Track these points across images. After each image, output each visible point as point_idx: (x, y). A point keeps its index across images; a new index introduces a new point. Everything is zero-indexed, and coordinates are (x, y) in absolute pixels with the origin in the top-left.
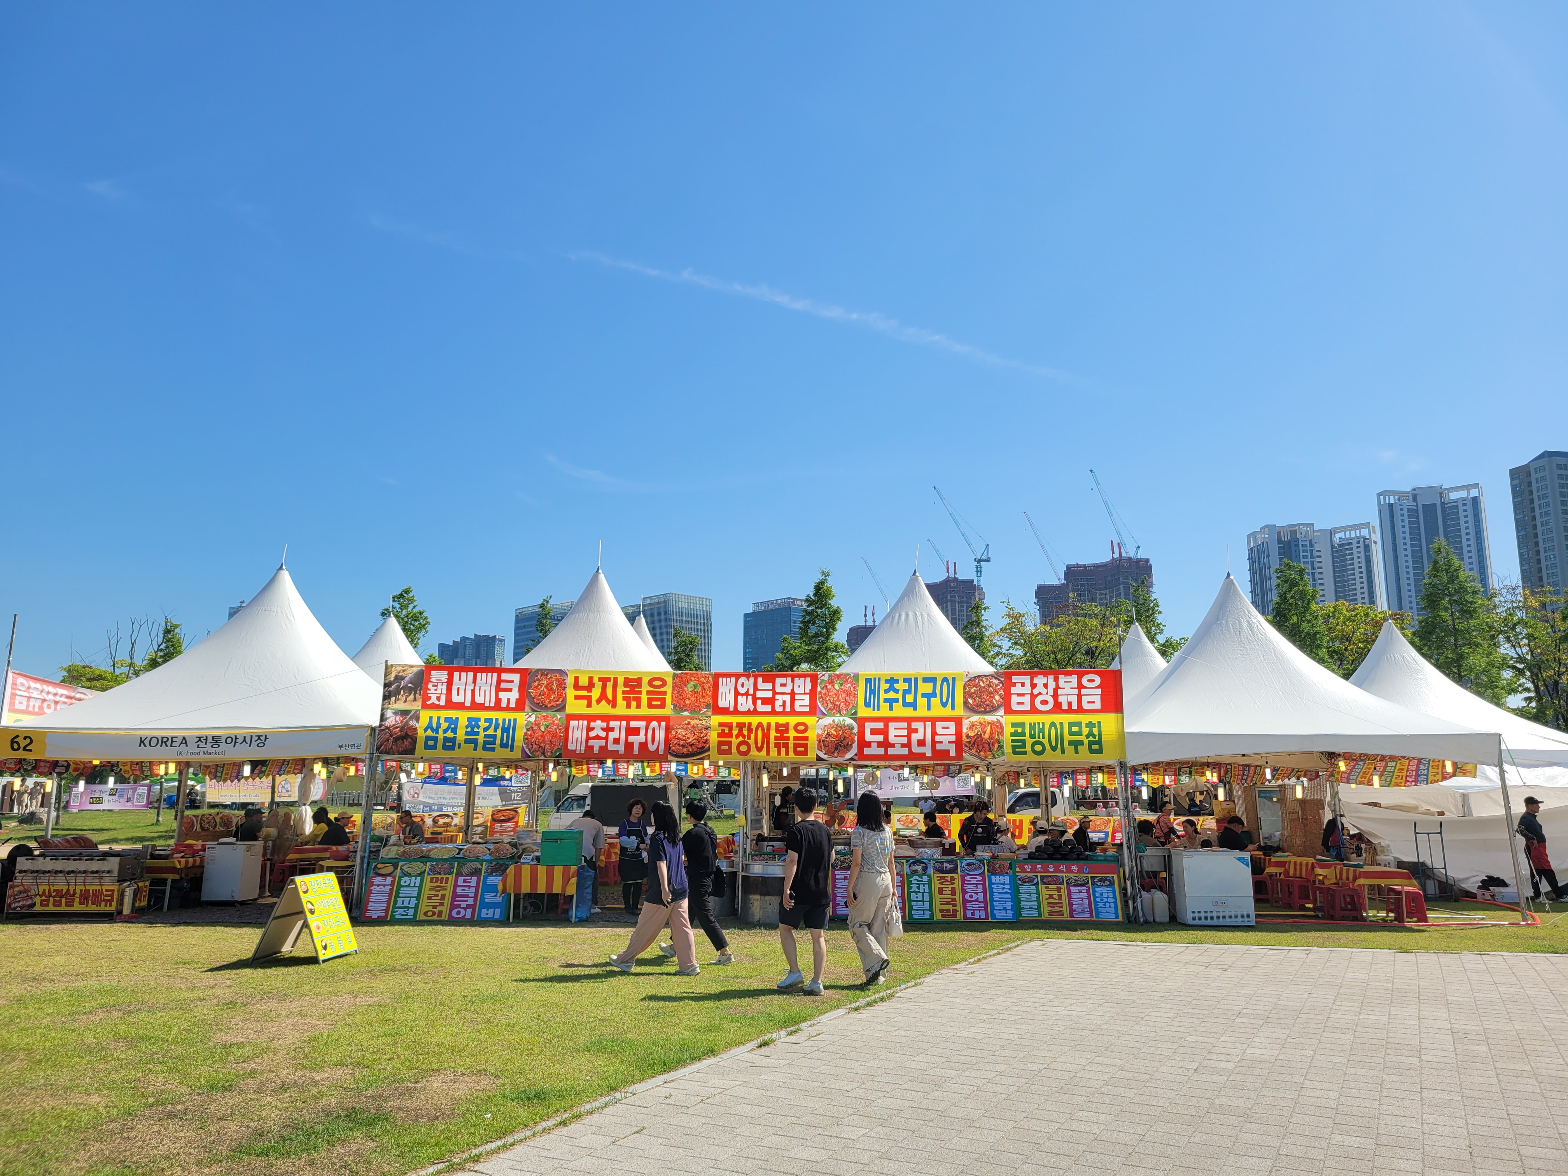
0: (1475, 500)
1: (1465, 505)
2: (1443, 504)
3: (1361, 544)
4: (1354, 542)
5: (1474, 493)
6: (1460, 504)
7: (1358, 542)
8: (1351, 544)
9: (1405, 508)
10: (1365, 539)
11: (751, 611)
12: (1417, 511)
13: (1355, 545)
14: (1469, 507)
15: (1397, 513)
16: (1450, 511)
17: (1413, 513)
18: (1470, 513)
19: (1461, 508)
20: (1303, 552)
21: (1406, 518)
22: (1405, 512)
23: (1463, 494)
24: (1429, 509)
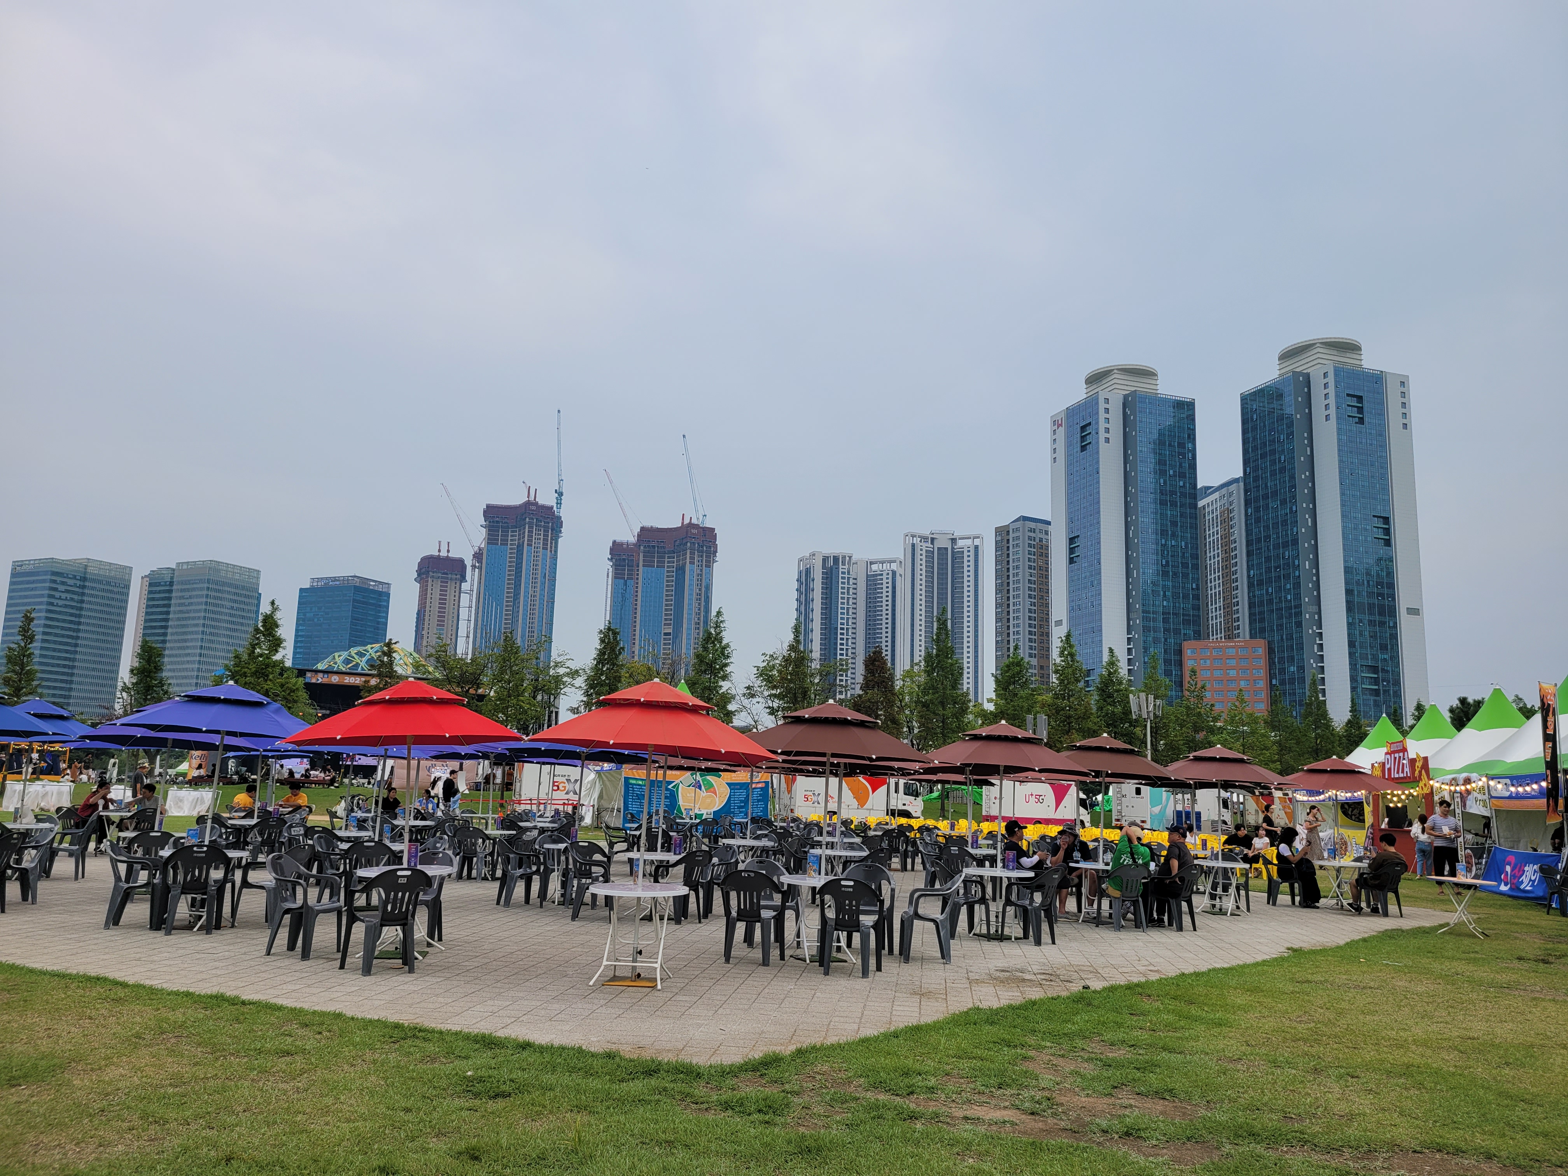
0: (976, 547)
1: (969, 552)
2: (953, 548)
3: (890, 576)
4: (884, 573)
5: (977, 542)
6: (966, 550)
7: (888, 574)
8: (882, 575)
9: (924, 549)
10: (894, 573)
11: (308, 586)
12: (933, 552)
13: (884, 577)
14: (972, 554)
15: (918, 552)
16: (958, 555)
17: (930, 554)
18: (972, 558)
19: (966, 554)
20: (842, 578)
21: (924, 557)
22: (924, 552)
23: (969, 542)
24: (943, 551)
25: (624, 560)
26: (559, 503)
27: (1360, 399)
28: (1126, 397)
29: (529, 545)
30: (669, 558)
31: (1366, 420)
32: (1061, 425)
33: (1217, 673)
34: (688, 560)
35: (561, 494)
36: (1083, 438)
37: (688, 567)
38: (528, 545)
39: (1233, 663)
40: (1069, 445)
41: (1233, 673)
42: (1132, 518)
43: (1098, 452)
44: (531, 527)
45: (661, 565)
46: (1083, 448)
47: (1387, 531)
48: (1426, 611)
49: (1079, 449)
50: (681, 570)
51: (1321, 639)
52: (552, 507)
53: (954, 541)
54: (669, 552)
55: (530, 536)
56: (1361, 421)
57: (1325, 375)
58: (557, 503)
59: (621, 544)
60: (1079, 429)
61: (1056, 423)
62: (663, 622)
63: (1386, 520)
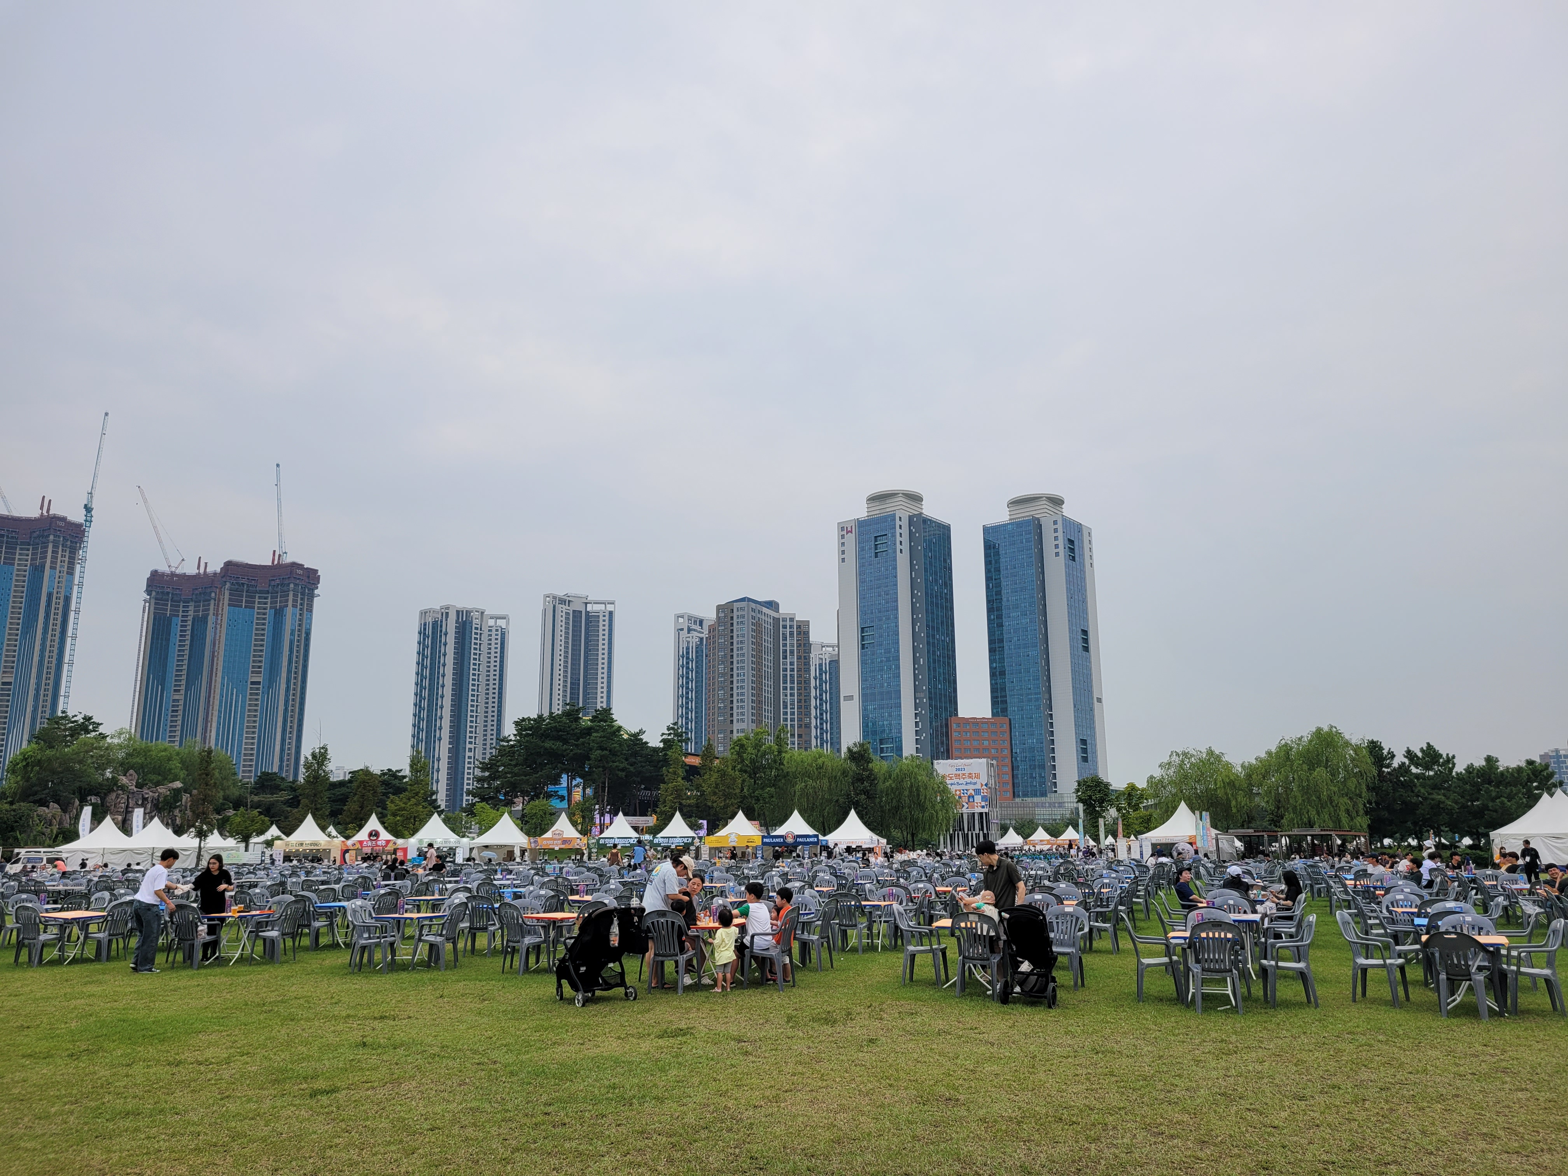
0: (611, 613)
1: (604, 616)
2: (587, 613)
3: (499, 633)
5: (610, 608)
6: (601, 615)
9: (563, 611)
12: (570, 614)
14: (607, 618)
15: (558, 614)
16: (592, 620)
17: (567, 617)
19: (601, 618)
20: (475, 633)
21: (562, 619)
22: (564, 614)
24: (577, 614)
25: (168, 593)
26: (89, 520)
27: (1071, 542)
28: (911, 518)
29: (53, 568)
30: (260, 598)
31: (1077, 559)
32: (851, 532)
33: (975, 743)
34: (290, 603)
35: (88, 509)
36: (876, 545)
37: (289, 610)
38: (51, 568)
39: (986, 735)
40: (861, 550)
41: (986, 743)
42: (917, 616)
43: (895, 560)
44: (56, 546)
45: (250, 605)
46: (876, 556)
47: (1086, 641)
48: (1104, 700)
49: (873, 554)
50: (279, 614)
51: (1052, 719)
52: (81, 525)
53: (586, 604)
54: (261, 592)
55: (54, 558)
56: (1073, 559)
57: (1055, 522)
58: (86, 521)
59: (163, 574)
60: (873, 539)
61: (844, 530)
62: (251, 669)
63: (1085, 632)
